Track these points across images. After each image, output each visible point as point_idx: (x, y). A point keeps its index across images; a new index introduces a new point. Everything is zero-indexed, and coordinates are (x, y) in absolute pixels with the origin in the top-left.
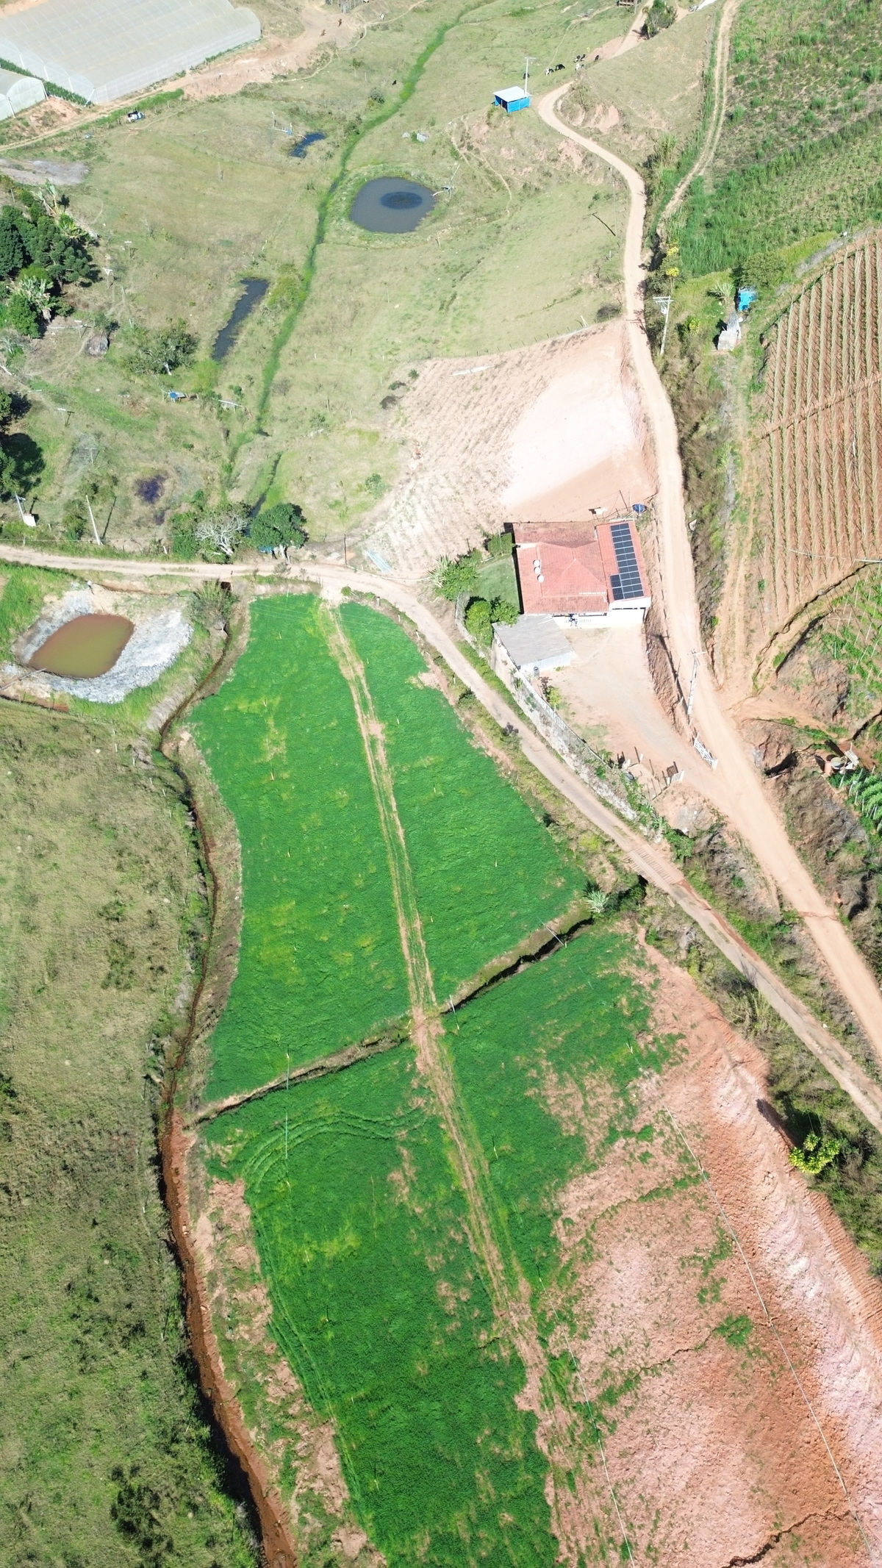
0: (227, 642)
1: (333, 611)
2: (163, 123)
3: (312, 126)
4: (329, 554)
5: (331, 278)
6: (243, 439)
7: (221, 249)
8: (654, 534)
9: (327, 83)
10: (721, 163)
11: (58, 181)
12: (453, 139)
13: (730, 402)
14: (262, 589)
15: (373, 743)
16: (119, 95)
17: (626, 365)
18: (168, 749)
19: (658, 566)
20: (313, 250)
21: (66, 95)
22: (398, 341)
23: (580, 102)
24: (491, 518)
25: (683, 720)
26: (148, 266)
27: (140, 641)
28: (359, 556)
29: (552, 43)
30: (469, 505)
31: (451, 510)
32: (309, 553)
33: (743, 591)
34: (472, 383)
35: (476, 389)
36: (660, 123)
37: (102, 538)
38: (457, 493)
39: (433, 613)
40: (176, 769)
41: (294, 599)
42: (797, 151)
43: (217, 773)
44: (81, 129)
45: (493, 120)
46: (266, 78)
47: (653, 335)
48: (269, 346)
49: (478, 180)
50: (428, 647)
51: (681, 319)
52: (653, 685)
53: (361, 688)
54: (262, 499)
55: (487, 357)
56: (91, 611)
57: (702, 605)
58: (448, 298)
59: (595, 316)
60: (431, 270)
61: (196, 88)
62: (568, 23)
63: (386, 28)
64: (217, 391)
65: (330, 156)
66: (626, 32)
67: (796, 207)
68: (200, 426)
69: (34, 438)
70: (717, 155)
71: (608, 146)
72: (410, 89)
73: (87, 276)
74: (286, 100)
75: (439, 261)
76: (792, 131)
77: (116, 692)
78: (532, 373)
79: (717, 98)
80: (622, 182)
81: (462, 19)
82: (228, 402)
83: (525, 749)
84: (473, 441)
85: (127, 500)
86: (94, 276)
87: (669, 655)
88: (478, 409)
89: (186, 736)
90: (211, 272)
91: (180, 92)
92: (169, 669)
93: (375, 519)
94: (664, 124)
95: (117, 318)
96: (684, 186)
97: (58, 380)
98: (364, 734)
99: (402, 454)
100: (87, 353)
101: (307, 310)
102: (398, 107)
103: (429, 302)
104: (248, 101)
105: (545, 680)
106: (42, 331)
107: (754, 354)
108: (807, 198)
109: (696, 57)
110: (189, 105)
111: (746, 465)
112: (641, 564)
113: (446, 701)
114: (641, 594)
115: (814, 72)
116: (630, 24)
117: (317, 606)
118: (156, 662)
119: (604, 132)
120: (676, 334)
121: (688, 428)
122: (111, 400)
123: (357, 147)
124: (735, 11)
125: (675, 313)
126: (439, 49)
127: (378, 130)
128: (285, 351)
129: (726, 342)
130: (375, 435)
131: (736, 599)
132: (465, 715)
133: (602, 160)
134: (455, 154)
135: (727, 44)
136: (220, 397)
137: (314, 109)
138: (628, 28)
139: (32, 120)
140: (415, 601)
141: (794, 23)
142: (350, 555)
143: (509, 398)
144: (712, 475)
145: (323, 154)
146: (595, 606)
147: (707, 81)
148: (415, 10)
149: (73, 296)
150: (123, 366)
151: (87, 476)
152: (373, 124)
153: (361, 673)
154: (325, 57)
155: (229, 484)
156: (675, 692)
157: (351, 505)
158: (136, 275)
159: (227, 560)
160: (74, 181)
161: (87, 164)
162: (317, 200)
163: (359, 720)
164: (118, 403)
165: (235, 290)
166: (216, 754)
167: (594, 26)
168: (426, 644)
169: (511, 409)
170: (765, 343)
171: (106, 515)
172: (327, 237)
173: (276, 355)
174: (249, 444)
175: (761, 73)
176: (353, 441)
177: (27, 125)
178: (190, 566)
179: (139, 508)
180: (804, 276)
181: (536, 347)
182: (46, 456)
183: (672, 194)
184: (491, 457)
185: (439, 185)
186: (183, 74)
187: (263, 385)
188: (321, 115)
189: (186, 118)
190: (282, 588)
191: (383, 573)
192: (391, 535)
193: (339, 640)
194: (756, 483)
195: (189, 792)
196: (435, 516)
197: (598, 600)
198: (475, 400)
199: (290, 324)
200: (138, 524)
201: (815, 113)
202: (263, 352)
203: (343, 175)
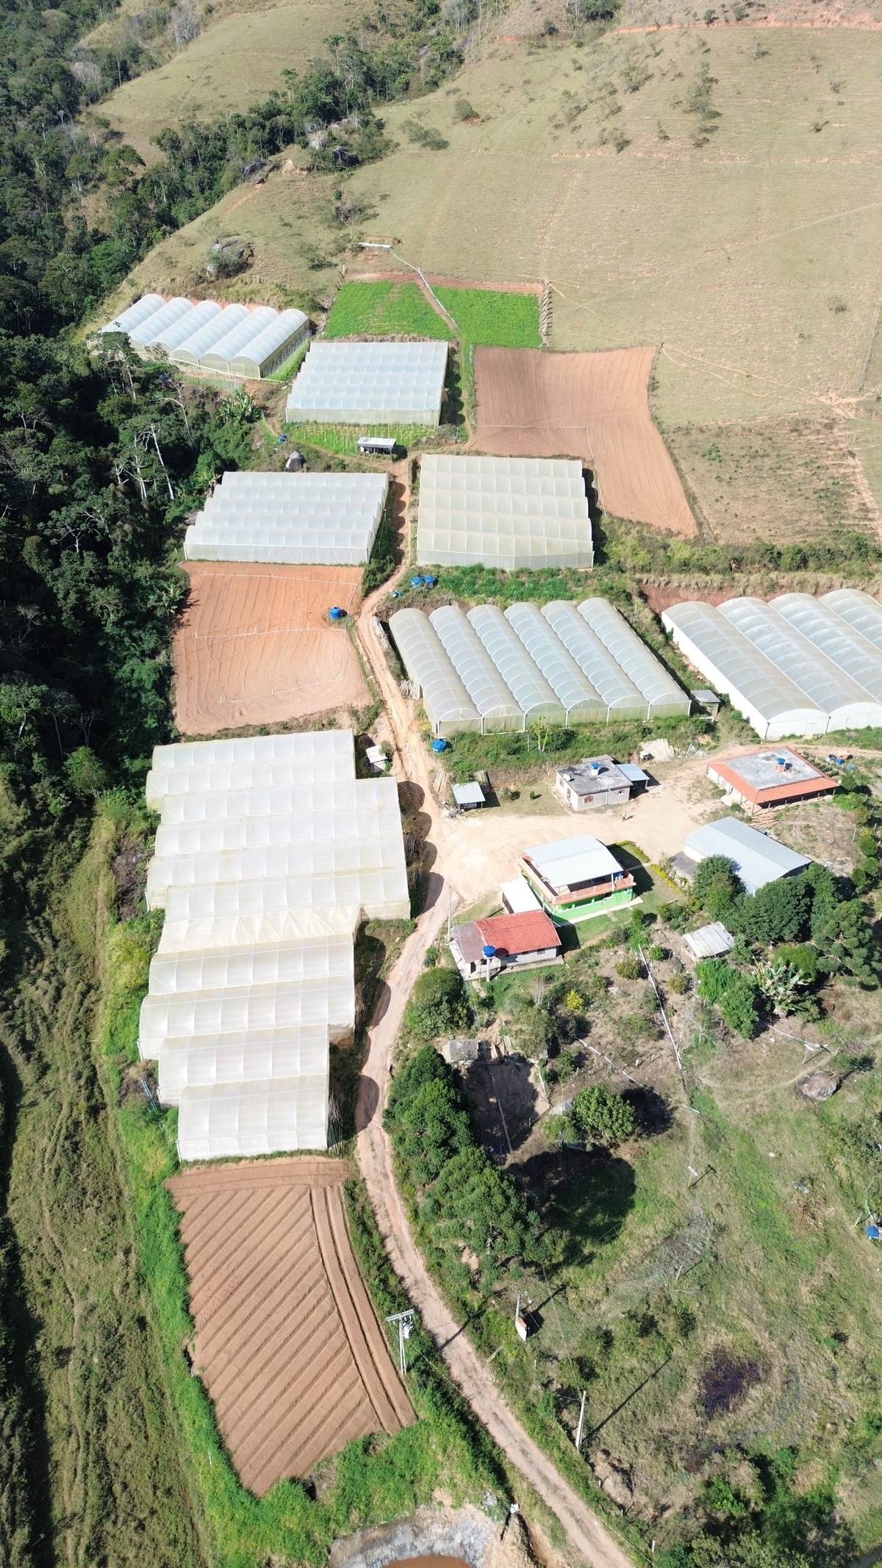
69: (640, 1181)
85: (681, 1378)
97: (728, 1108)
100: (797, 1091)
106: (758, 1029)
149: (838, 995)
150: (836, 1134)
151: (654, 1296)
164: (784, 1193)
179: (686, 1409)
182: (631, 1219)
200: (662, 1441)
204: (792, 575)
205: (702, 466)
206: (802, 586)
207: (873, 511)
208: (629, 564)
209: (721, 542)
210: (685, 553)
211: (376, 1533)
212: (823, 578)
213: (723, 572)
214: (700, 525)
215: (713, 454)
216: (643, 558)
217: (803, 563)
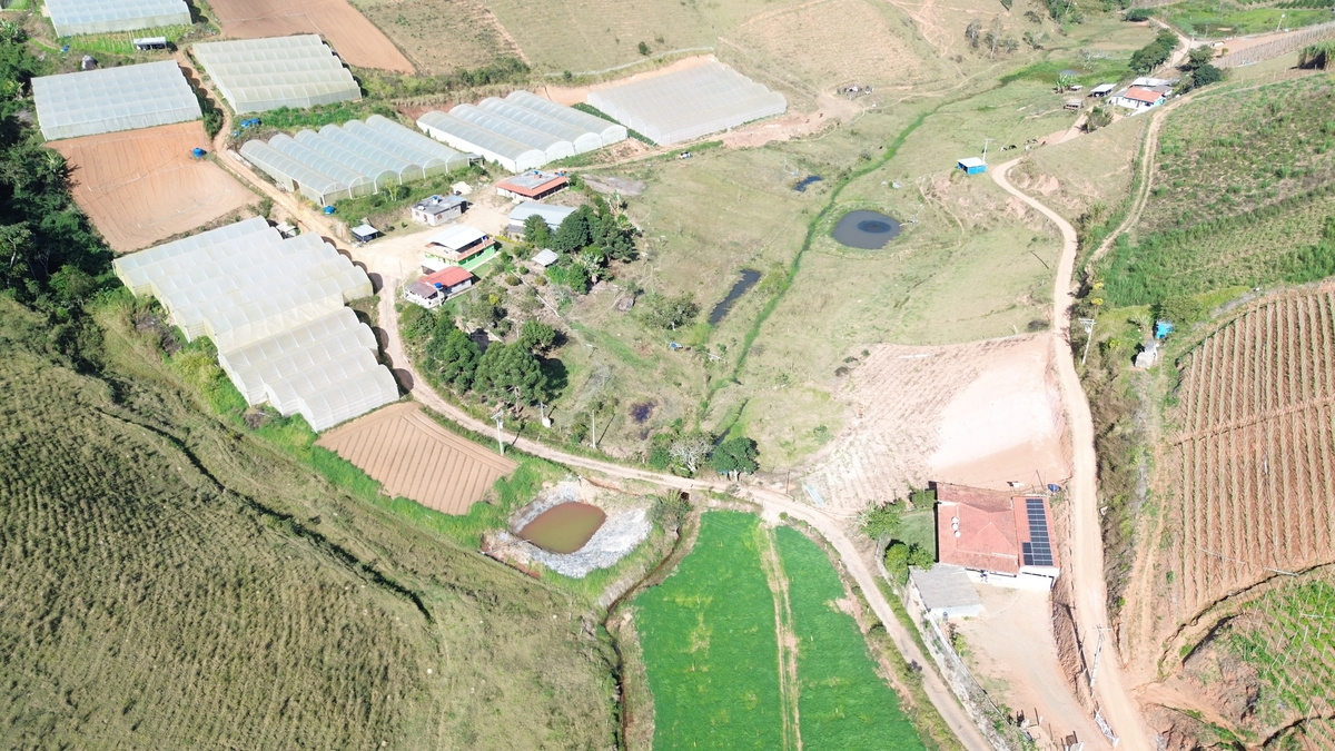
0: (677, 542)
1: (770, 530)
2: (705, 162)
3: (813, 171)
4: (774, 483)
5: (811, 276)
6: (721, 384)
7: (730, 247)
8: (1066, 513)
9: (829, 144)
10: (1144, 225)
11: (623, 192)
12: (921, 189)
13: (1144, 411)
14: (714, 503)
15: (787, 654)
16: (678, 141)
17: (1050, 369)
18: (611, 625)
19: (1068, 541)
20: (800, 255)
21: (641, 138)
22: (856, 326)
23: (1028, 171)
24: (918, 476)
25: (1085, 691)
26: (674, 253)
27: (608, 530)
28: (799, 489)
29: (1008, 130)
30: (900, 462)
31: (883, 463)
32: (757, 480)
33: (1151, 579)
34: (914, 365)
35: (917, 370)
36: (1093, 192)
37: (597, 444)
38: (891, 450)
39: (856, 548)
40: (614, 645)
41: (739, 515)
42: (1215, 222)
43: (647, 655)
44: (646, 160)
45: (955, 178)
46: (786, 138)
47: (1076, 348)
48: (753, 319)
49: (938, 218)
50: (848, 576)
51: (1103, 338)
52: (1056, 651)
53: (783, 602)
54: (727, 432)
55: (929, 347)
56: (576, 500)
57: (1109, 584)
58: (903, 299)
59: (1026, 327)
60: (891, 278)
61: (732, 141)
62: (1022, 118)
63: (880, 111)
64: (707, 346)
65: (824, 192)
66: (1069, 128)
67: (1212, 264)
68: (689, 371)
69: (565, 363)
70: (1141, 219)
71: (1048, 204)
72: (893, 152)
73: (629, 256)
74: (797, 153)
75: (899, 272)
76: (1210, 207)
77: (580, 569)
78: (967, 364)
79: (1144, 178)
80: (1058, 230)
81: (939, 110)
82: (714, 355)
83: (927, 688)
84: (909, 411)
85: (623, 417)
86: (634, 257)
87: (1075, 625)
88: (916, 386)
89: (628, 617)
90: (719, 262)
91: (721, 142)
92: (626, 557)
93: (817, 461)
94: (1096, 193)
95: (644, 287)
96: (1111, 239)
97: (591, 324)
98: (780, 644)
99: (847, 412)
100: (617, 308)
101: (787, 296)
102: (881, 164)
103: (886, 301)
104: (768, 152)
105: (952, 626)
106: (588, 289)
107: (1169, 374)
108: (1222, 258)
109: (1128, 148)
110: (725, 151)
111: (1158, 466)
112: (1052, 536)
113: (858, 628)
114: (1050, 564)
115: (1231, 166)
116: (1074, 122)
117: (757, 524)
118: (617, 549)
119: (1045, 194)
120: (1098, 349)
121: (1103, 427)
122: (626, 344)
123: (845, 188)
124: (1163, 119)
125: (1098, 332)
126: (918, 128)
127: (863, 178)
128: (765, 324)
129: (1143, 362)
130: (828, 395)
131: (1144, 584)
132: (873, 644)
133: (1041, 213)
134: (921, 199)
135: (1155, 141)
136: (708, 351)
137: (817, 160)
138: (1071, 124)
139: (614, 152)
140: (841, 534)
141: (1214, 130)
142: (792, 487)
143: (944, 382)
144: (1124, 470)
145: (819, 190)
146: (1005, 567)
147: (1136, 165)
148: (903, 101)
149: (615, 269)
150: (641, 320)
151: (597, 396)
152: (860, 174)
153: (785, 588)
154: (831, 127)
155: (703, 416)
156: (1079, 662)
157: (798, 447)
158: (664, 259)
159: (690, 476)
160: (634, 193)
161: (645, 183)
162: (809, 221)
163: (778, 631)
164: (631, 346)
165: (735, 277)
166: (649, 637)
167: (1044, 121)
168: (847, 573)
169: (946, 389)
170: (1180, 367)
171: (604, 426)
172: (812, 246)
173: (757, 326)
174: (725, 389)
175: (1184, 163)
176: (808, 398)
177: (610, 154)
178: (660, 476)
179: (631, 425)
180: (1218, 317)
181: (971, 344)
182: (569, 377)
183: (1100, 243)
184: (924, 425)
185: (906, 219)
186: (726, 131)
187: (743, 346)
188: (821, 165)
189: (722, 159)
190: (730, 505)
191: (817, 506)
192: (829, 475)
193: (771, 556)
194: (1167, 483)
195: (619, 667)
196: (869, 466)
197: (1009, 562)
198: (915, 379)
199: (773, 305)
200: (627, 437)
201: (1231, 196)
202: (748, 322)
203: (831, 206)
204: (483, 88)
205: (399, 29)
206: (492, 92)
207: (513, 44)
208: (383, 94)
209: (433, 74)
210: (413, 84)
211: (524, 509)
212: (502, 86)
213: (443, 91)
214: (415, 65)
215: (401, 21)
216: (389, 89)
217: (487, 80)
